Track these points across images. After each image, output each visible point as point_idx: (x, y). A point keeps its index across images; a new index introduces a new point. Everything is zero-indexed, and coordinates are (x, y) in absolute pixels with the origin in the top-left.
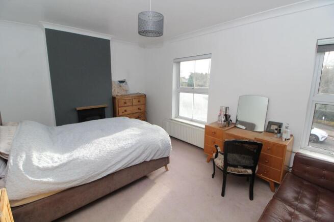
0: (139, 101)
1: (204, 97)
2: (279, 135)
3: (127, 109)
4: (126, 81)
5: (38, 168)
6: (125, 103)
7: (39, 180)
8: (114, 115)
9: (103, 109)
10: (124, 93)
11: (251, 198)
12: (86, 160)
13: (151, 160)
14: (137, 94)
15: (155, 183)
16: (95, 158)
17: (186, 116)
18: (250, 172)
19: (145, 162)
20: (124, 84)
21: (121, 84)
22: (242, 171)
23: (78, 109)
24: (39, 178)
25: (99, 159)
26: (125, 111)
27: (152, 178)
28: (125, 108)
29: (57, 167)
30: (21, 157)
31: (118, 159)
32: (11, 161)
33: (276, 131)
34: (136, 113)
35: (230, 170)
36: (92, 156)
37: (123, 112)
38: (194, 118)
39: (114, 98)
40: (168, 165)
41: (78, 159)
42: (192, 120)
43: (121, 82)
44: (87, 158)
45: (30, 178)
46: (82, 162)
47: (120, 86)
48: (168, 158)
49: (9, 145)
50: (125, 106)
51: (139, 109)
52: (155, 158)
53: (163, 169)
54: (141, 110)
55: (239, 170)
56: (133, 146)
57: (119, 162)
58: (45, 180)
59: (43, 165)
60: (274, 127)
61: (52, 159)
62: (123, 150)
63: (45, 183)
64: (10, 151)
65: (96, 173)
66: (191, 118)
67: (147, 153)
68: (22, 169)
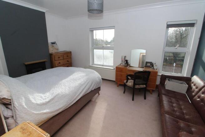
0: (67, 56)
1: (110, 52)
2: (152, 68)
3: (60, 61)
4: (56, 42)
5: (38, 104)
6: (59, 58)
7: (41, 112)
8: (52, 66)
9: (44, 62)
10: (56, 51)
11: (145, 99)
12: (64, 94)
13: (94, 89)
14: (64, 51)
15: (97, 102)
16: (69, 92)
17: (99, 63)
18: (145, 86)
19: (92, 91)
20: (55, 44)
21: (53, 45)
22: (142, 86)
23: (26, 63)
24: (40, 111)
25: (71, 92)
26: (60, 63)
27: (93, 100)
28: (59, 61)
29: (49, 102)
30: (22, 99)
31: (80, 91)
32: (16, 103)
33: (151, 66)
34: (66, 64)
35: (137, 87)
36: (66, 91)
37: (58, 64)
38: (104, 64)
39: (51, 55)
40: (100, 92)
41: (59, 94)
42: (103, 65)
43: (53, 43)
44: (64, 93)
45: (35, 112)
46: (62, 96)
47: (53, 46)
48: (100, 87)
49: (9, 92)
50: (59, 60)
51: (68, 61)
52: (96, 88)
53: (97, 94)
54: (69, 62)
55: (141, 86)
56: (85, 82)
57: (81, 93)
58: (45, 111)
59: (39, 102)
60: (149, 64)
61: (41, 97)
62: (81, 85)
63: (45, 113)
64: (11, 96)
65: (71, 101)
66: (102, 64)
67: (93, 85)
68: (26, 107)
